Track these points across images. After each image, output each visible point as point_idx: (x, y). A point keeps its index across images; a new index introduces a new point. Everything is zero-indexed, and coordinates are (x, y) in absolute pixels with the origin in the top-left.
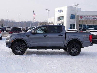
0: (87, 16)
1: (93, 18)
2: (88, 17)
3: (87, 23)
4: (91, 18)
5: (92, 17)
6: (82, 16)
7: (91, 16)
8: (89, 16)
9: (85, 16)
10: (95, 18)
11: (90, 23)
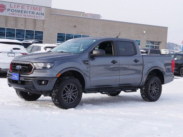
0: (18, 5)
1: (33, 13)
2: (20, 9)
3: (16, 25)
4: (28, 13)
5: (29, 10)
6: (4, 4)
7: (28, 6)
8: (23, 6)
9: (13, 5)
10: (37, 13)
11: (25, 26)
